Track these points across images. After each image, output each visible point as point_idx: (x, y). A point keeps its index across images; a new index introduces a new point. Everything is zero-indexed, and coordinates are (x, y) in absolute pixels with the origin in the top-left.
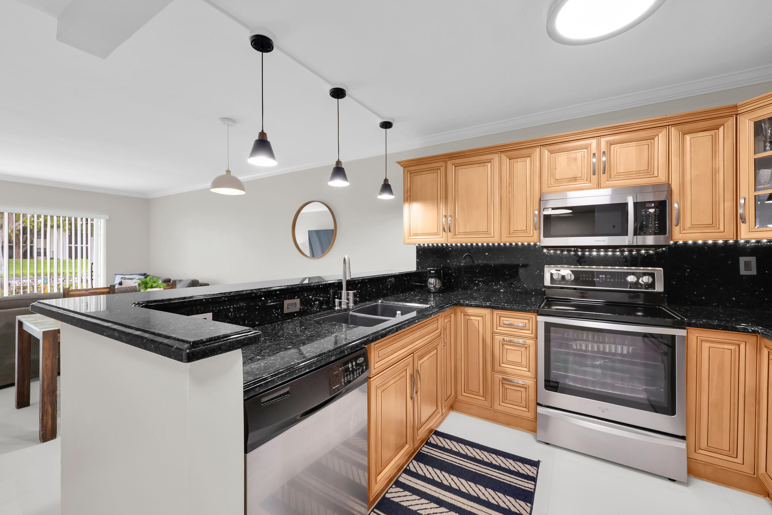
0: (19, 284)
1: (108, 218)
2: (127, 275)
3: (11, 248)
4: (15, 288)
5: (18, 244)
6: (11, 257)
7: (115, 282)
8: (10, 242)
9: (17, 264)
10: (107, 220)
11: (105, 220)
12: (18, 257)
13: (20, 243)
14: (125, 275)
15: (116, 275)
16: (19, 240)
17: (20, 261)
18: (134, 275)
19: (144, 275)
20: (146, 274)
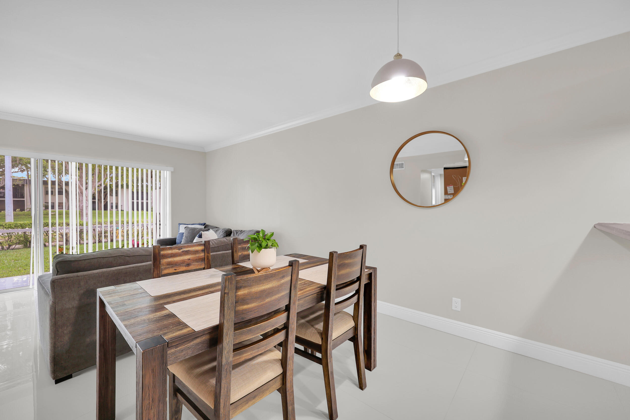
0: (101, 229)
1: (173, 170)
2: (189, 224)
3: (94, 203)
4: (98, 233)
5: (100, 200)
6: (94, 209)
7: (179, 232)
8: (94, 198)
9: (100, 214)
10: (172, 172)
11: (170, 172)
12: (100, 209)
13: (101, 199)
14: (188, 225)
15: (180, 224)
16: (101, 197)
17: (102, 212)
18: (195, 224)
19: (204, 224)
20: (206, 223)
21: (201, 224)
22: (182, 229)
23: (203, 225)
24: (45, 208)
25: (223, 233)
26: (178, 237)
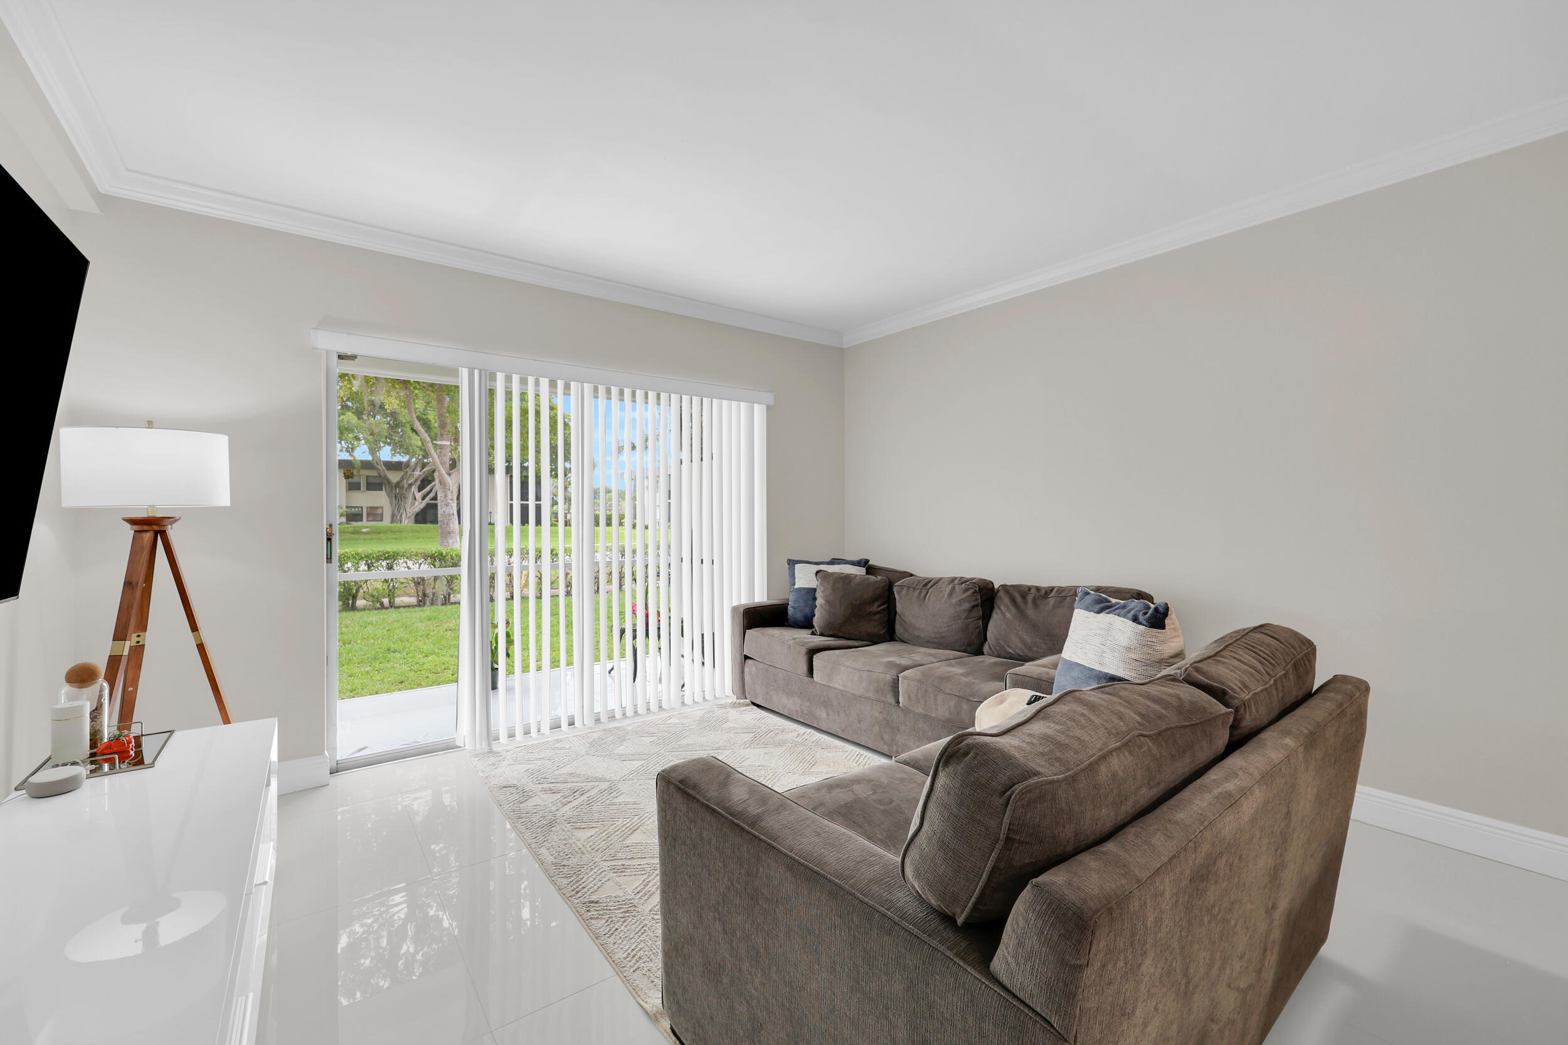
2: (822, 564)
7: (795, 584)
10: (768, 408)
11: (765, 408)
14: (816, 563)
15: (792, 562)
18: (837, 562)
19: (866, 563)
20: (869, 561)
21: (858, 563)
22: (805, 578)
23: (862, 564)
24: (347, 520)
25: (969, 593)
26: (795, 601)
